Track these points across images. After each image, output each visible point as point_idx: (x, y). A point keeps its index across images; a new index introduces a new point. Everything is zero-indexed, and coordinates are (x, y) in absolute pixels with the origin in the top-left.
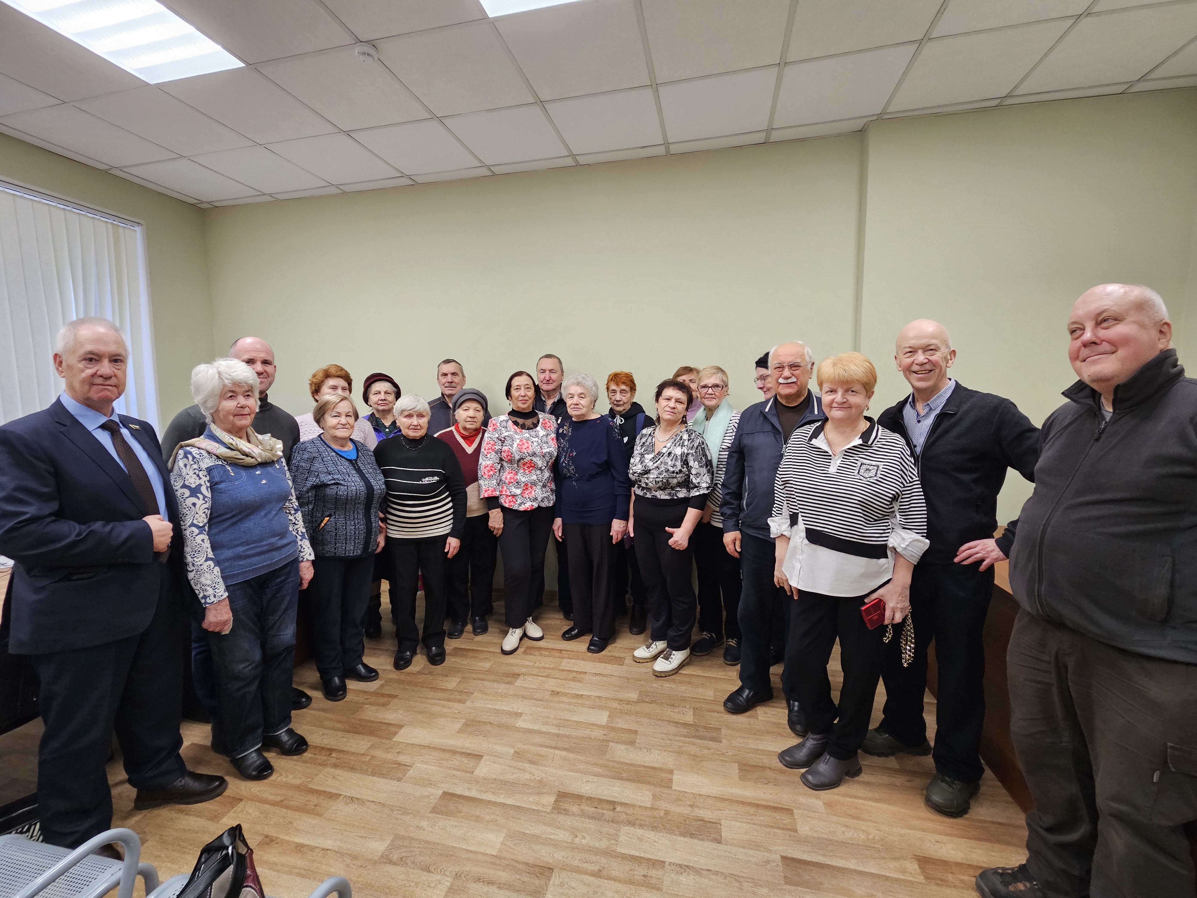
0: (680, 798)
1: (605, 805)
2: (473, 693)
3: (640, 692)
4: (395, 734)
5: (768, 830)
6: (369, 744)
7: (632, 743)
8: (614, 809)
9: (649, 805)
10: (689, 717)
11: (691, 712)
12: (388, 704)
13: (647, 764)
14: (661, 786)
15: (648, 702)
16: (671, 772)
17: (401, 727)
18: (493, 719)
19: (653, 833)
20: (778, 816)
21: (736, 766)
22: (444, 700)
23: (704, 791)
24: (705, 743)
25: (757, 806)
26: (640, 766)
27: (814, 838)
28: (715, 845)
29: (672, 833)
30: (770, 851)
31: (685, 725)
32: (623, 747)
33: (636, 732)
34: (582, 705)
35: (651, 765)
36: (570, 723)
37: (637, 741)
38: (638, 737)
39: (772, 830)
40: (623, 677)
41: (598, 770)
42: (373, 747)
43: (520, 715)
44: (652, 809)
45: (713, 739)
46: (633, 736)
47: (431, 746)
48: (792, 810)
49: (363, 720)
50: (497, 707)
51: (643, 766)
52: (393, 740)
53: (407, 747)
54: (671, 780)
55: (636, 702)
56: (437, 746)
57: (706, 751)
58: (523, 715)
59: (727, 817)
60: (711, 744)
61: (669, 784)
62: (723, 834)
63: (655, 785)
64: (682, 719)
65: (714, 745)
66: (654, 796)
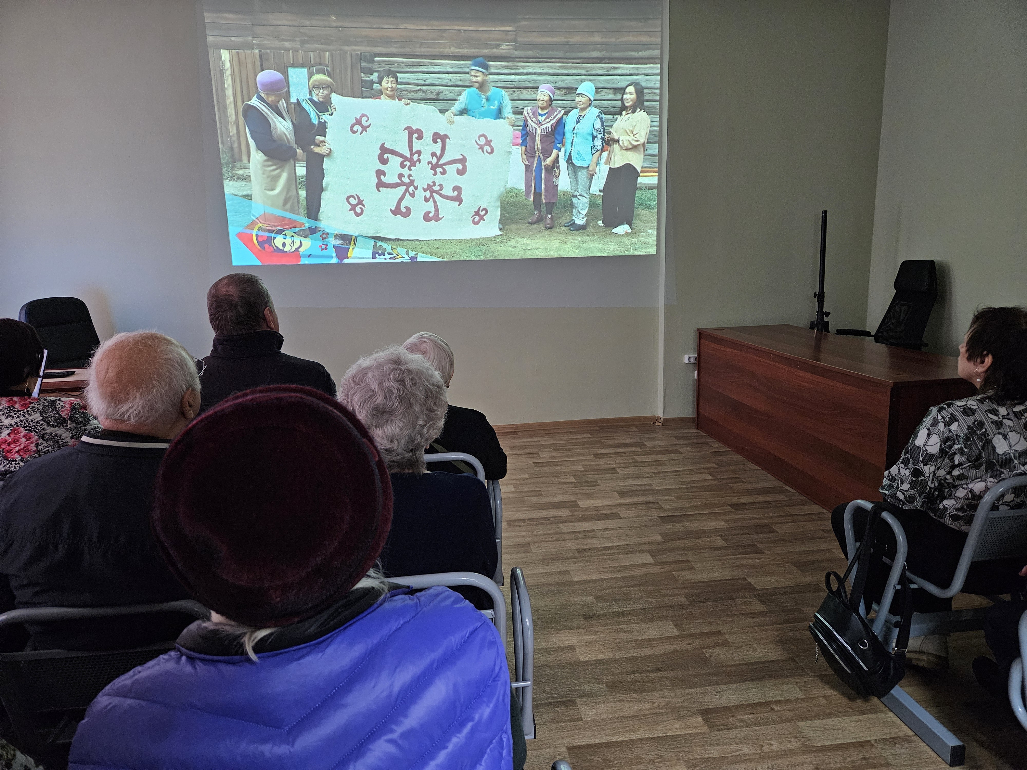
0: (587, 509)
5: (647, 510)
7: (541, 495)
9: (570, 514)
10: (572, 479)
11: (572, 477)
14: (572, 507)
16: (576, 501)
20: (651, 505)
21: (615, 493)
23: (601, 505)
24: (591, 488)
30: (651, 516)
31: (571, 483)
32: (535, 498)
38: (543, 492)
39: (649, 510)
44: (573, 515)
45: (593, 486)
46: (539, 493)
48: (657, 502)
57: (592, 491)
59: (620, 511)
60: (593, 487)
61: (578, 506)
62: (622, 516)
63: (568, 508)
64: (567, 481)
65: (596, 488)
66: (571, 511)
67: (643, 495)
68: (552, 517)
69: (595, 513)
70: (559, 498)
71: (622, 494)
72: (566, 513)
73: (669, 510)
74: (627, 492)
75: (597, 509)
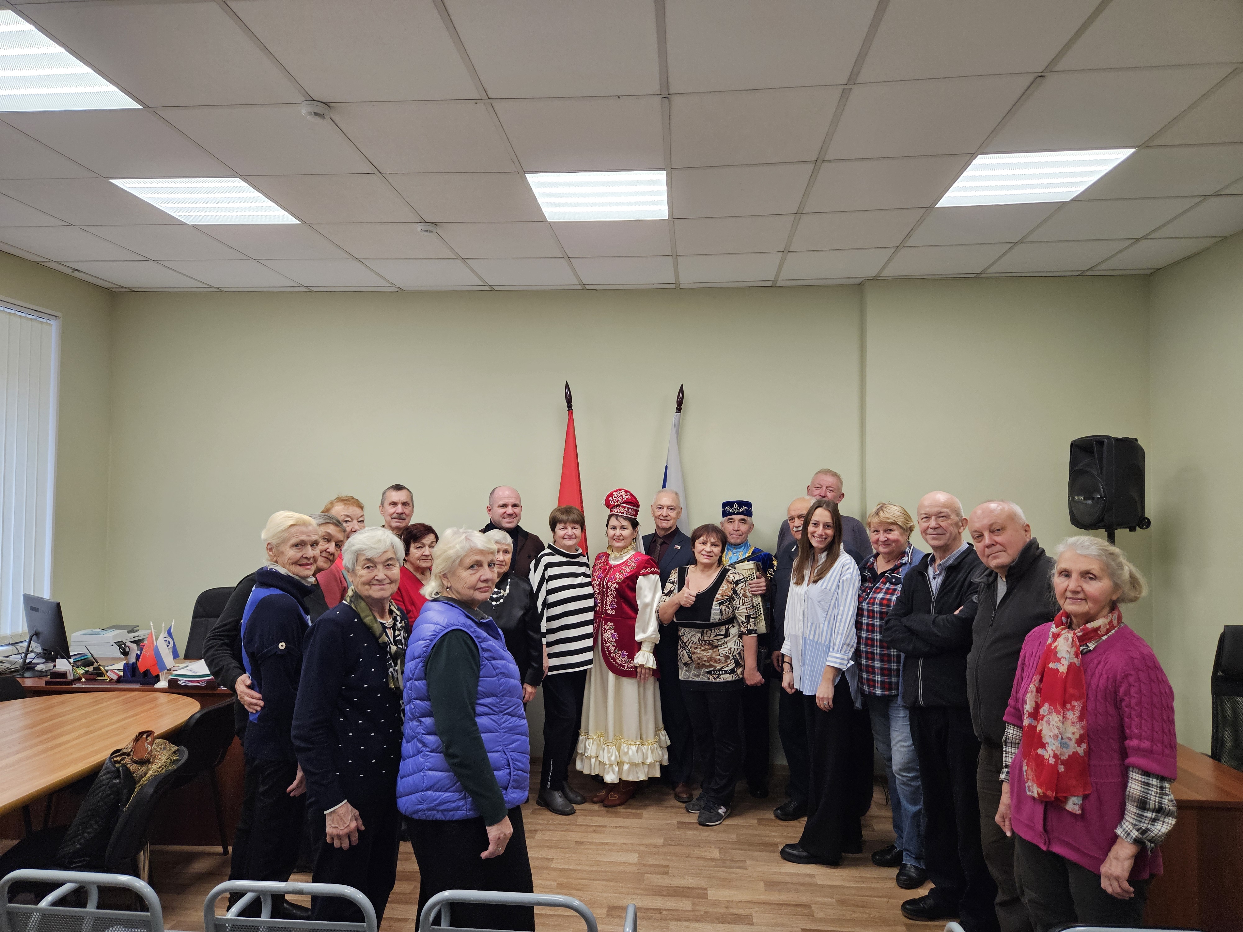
0: (715, 904)
1: (652, 911)
5: (791, 916)
7: (666, 873)
8: (661, 913)
9: (690, 909)
10: (716, 854)
11: (717, 851)
13: (682, 886)
14: (698, 898)
16: (706, 889)
19: (697, 924)
20: (799, 909)
21: (762, 884)
23: (736, 899)
24: (734, 870)
25: (782, 905)
26: (677, 887)
27: (827, 918)
28: (749, 927)
29: (712, 922)
30: (793, 927)
31: (712, 860)
32: (658, 876)
33: (667, 866)
34: (610, 850)
35: (686, 886)
36: (602, 863)
37: (670, 871)
38: (670, 869)
39: (794, 917)
41: (638, 891)
44: (693, 911)
45: (740, 868)
46: (666, 870)
48: (810, 906)
51: (679, 887)
54: (706, 894)
55: (662, 846)
57: (734, 876)
59: (756, 912)
60: (738, 870)
61: (704, 896)
62: (755, 921)
63: (693, 897)
64: (709, 856)
65: (741, 871)
66: (693, 904)
67: (797, 891)
68: (666, 910)
69: (722, 911)
70: (689, 881)
71: (771, 885)
72: (685, 905)
73: (821, 920)
74: (778, 883)
75: (729, 904)
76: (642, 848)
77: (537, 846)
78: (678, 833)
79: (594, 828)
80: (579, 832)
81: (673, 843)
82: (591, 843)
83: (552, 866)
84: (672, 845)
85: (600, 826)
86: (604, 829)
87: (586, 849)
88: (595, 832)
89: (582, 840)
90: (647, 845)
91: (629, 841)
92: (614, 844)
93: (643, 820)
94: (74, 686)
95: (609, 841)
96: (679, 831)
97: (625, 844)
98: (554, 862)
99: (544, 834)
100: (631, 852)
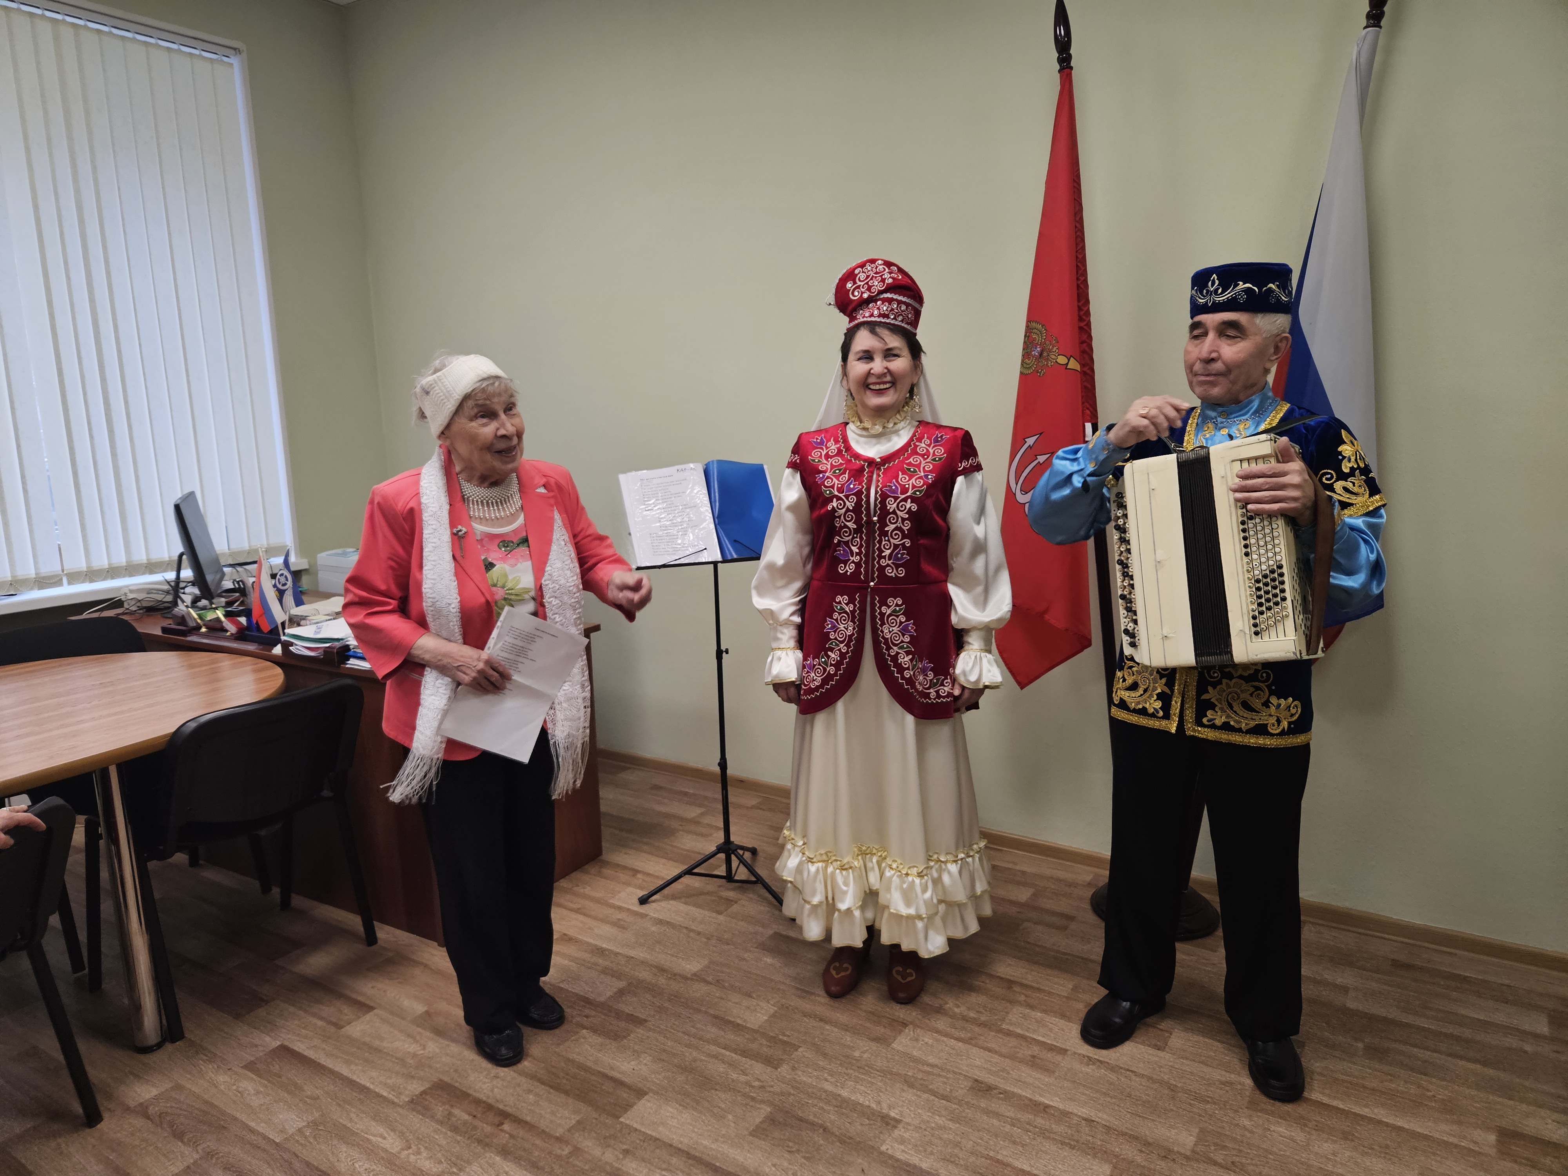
2: (796, 1048)
3: (1202, 1131)
4: (627, 1107)
6: (574, 1119)
12: (625, 1037)
15: (1221, 1166)
17: (640, 1093)
18: (831, 1117)
22: (735, 1051)
34: (1044, 1133)
40: (1161, 1082)
42: (580, 1126)
43: (892, 1122)
47: (693, 1152)
49: (573, 1062)
50: (844, 1093)
52: (621, 1120)
53: (646, 1144)
55: (1187, 1158)
56: (705, 1157)
58: (900, 1126)
76: (1129, 1151)
77: (886, 1073)
78: (1246, 1122)
79: (1036, 1050)
80: (996, 1052)
81: (1219, 1159)
82: (1008, 1096)
83: (883, 1148)
84: (1215, 1163)
85: (1052, 1048)
86: (1059, 1058)
87: (987, 1112)
88: (1033, 1062)
89: (991, 1080)
90: (1146, 1144)
91: (1103, 1117)
92: (1066, 1114)
93: (1165, 1057)
94: (189, 639)
95: (1054, 1102)
96: (1250, 1118)
97: (1089, 1121)
98: (896, 1133)
99: (917, 1040)
100: (1095, 1156)
